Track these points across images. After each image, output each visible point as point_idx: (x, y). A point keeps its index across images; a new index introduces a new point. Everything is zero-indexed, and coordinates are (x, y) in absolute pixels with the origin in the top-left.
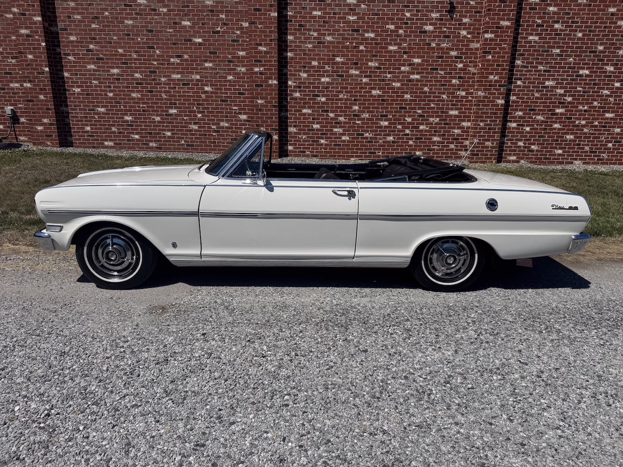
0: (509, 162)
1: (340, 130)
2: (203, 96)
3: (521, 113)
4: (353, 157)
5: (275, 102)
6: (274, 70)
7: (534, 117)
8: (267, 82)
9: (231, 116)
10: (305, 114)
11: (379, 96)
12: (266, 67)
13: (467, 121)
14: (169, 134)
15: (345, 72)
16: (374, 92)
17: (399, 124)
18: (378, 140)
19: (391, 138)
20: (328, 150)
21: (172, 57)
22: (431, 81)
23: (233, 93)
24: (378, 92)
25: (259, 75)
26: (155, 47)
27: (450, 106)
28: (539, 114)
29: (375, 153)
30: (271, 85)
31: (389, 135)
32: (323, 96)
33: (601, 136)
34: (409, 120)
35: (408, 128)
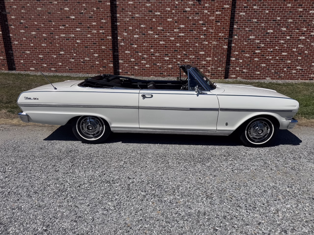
0: (232, 78)
1: (145, 62)
2: (76, 45)
3: (237, 53)
4: (152, 75)
5: (110, 47)
6: (110, 32)
7: (244, 55)
8: (106, 37)
9: (90, 55)
10: (127, 54)
11: (164, 44)
12: (105, 30)
13: (209, 57)
14: (60, 64)
15: (146, 32)
16: (161, 43)
17: (174, 59)
18: (164, 67)
19: (170, 66)
20: (139, 72)
21: (60, 26)
22: (190, 37)
23: (91, 43)
24: (163, 42)
25: (102, 34)
26: (52, 21)
27: (200, 50)
28: (247, 53)
29: (163, 73)
30: (108, 39)
31: (170, 64)
32: (135, 44)
33: (280, 65)
34: (179, 57)
35: (179, 61)
